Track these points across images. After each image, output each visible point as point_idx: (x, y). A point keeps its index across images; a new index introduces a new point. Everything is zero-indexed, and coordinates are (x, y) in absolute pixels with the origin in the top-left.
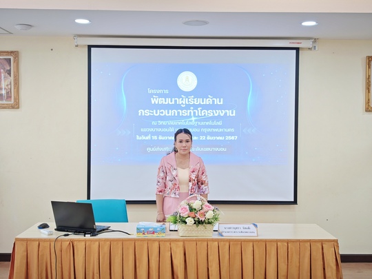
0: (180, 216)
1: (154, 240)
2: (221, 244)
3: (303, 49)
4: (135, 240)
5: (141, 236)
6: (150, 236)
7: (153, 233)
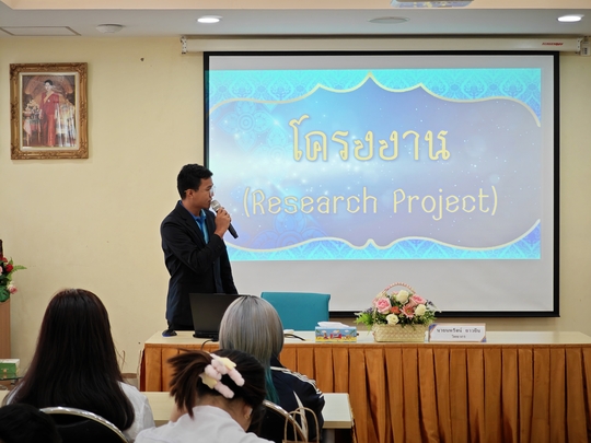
0: (377, 313)
1: (341, 347)
2: (438, 352)
3: (565, 53)
4: (313, 347)
5: (322, 341)
6: (335, 341)
7: (340, 337)
